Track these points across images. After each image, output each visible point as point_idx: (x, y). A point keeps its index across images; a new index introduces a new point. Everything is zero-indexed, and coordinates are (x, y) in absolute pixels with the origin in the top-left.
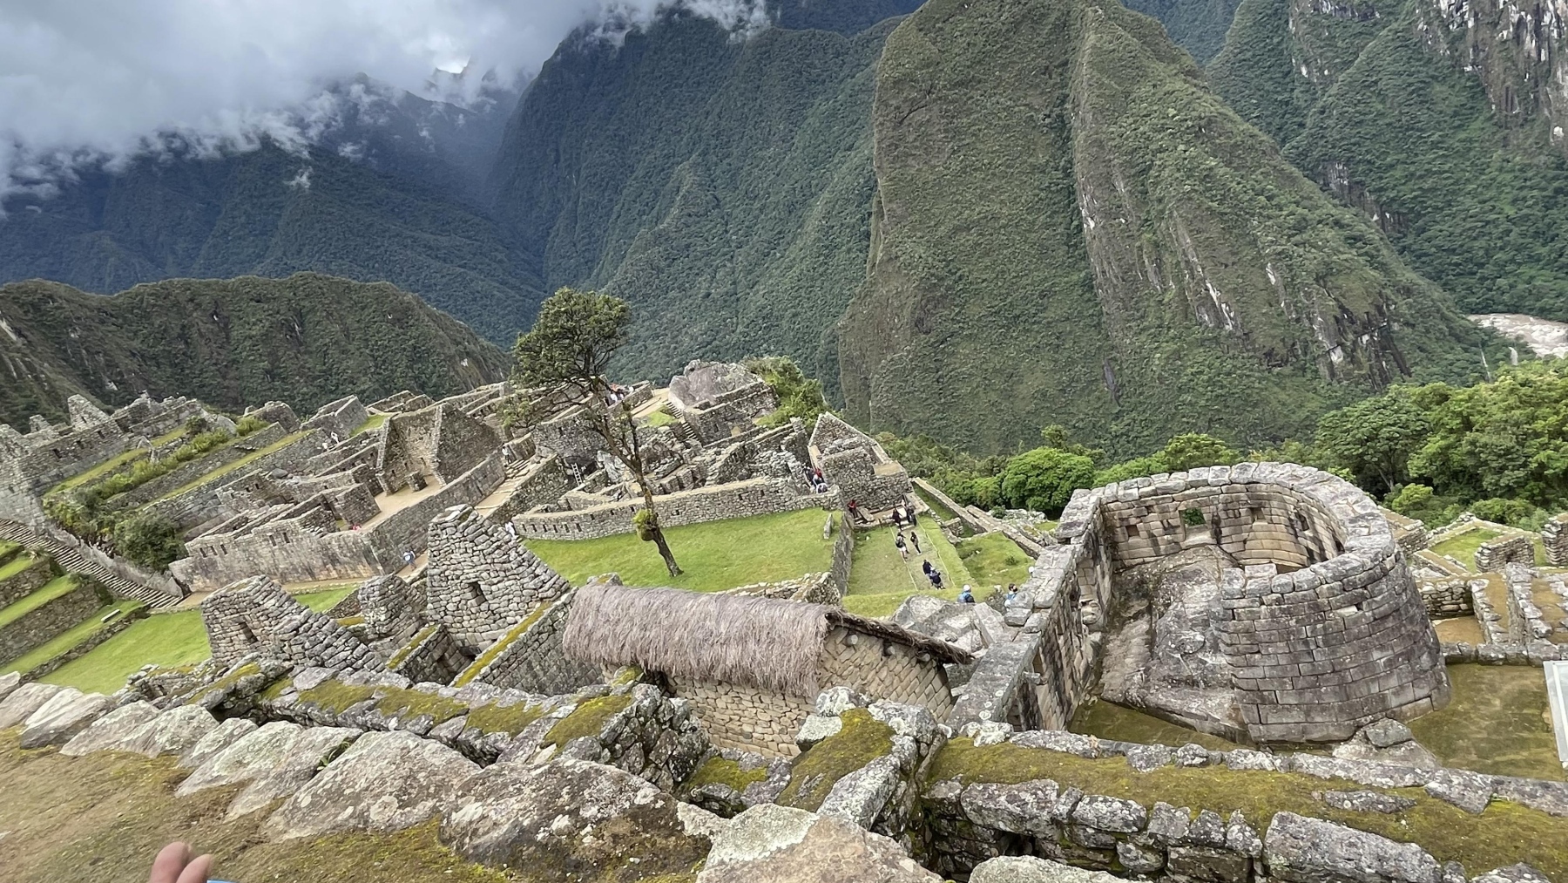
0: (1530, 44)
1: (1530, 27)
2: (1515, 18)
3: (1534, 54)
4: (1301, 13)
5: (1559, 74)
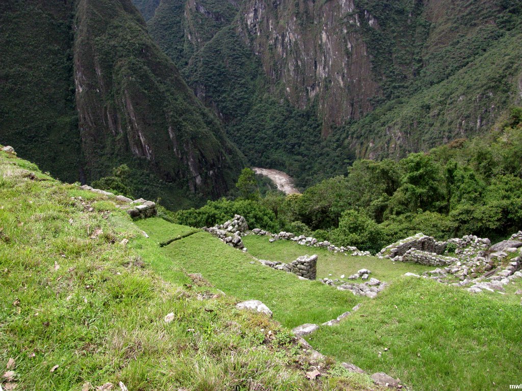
0: (280, 49)
1: (280, 42)
2: (275, 36)
3: (281, 54)
4: (191, 9)
5: (289, 64)
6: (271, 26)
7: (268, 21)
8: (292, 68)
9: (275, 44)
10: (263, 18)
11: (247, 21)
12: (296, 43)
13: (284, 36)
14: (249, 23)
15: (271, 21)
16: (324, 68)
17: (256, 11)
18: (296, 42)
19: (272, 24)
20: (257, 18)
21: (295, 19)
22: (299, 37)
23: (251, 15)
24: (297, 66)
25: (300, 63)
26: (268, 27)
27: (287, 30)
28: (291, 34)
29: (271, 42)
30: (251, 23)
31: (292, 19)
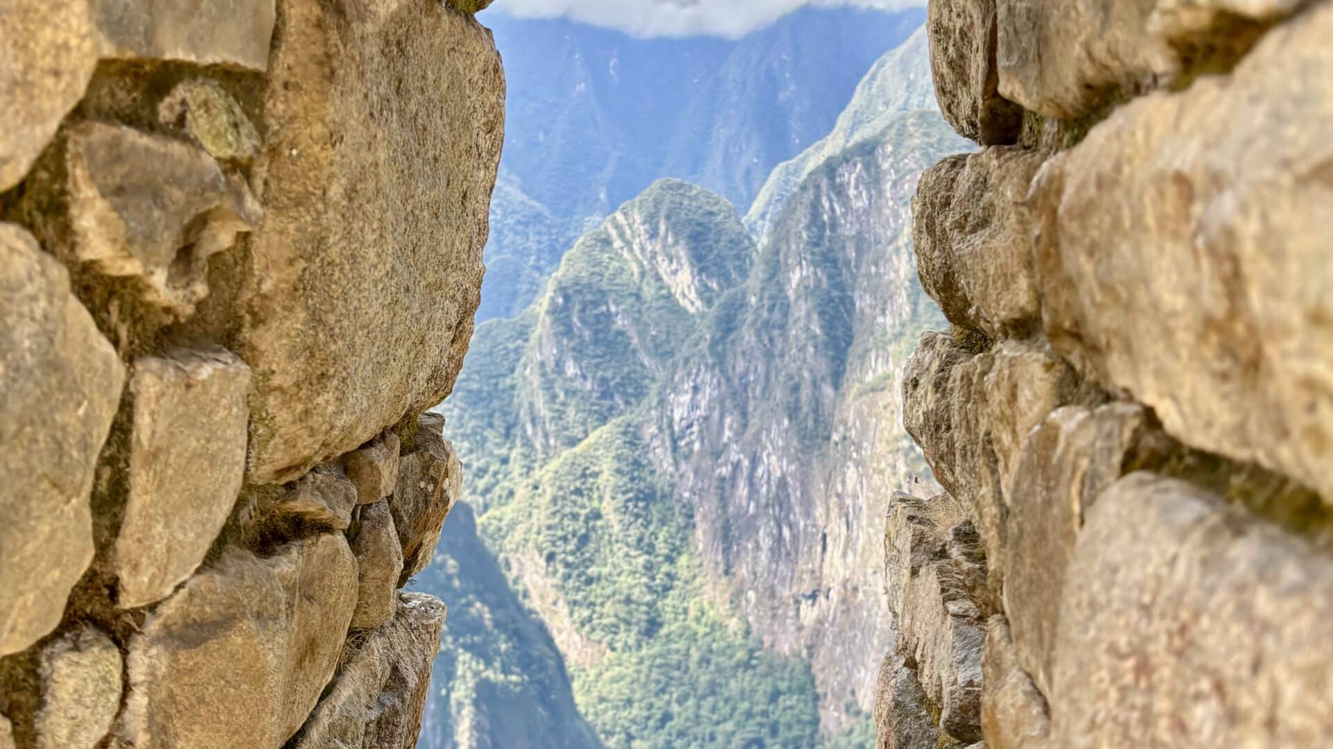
6: (727, 433)
7: (722, 417)
8: (766, 542)
9: (734, 478)
10: (710, 408)
11: (672, 411)
12: (783, 484)
13: (755, 461)
14: (677, 417)
15: (728, 420)
16: (844, 555)
17: (696, 389)
18: (783, 477)
19: (731, 428)
20: (698, 407)
21: (786, 422)
22: (793, 467)
23: (686, 398)
24: (779, 539)
25: (786, 533)
26: (720, 433)
27: (764, 448)
28: (774, 458)
29: (725, 471)
30: (682, 419)
31: (779, 423)
